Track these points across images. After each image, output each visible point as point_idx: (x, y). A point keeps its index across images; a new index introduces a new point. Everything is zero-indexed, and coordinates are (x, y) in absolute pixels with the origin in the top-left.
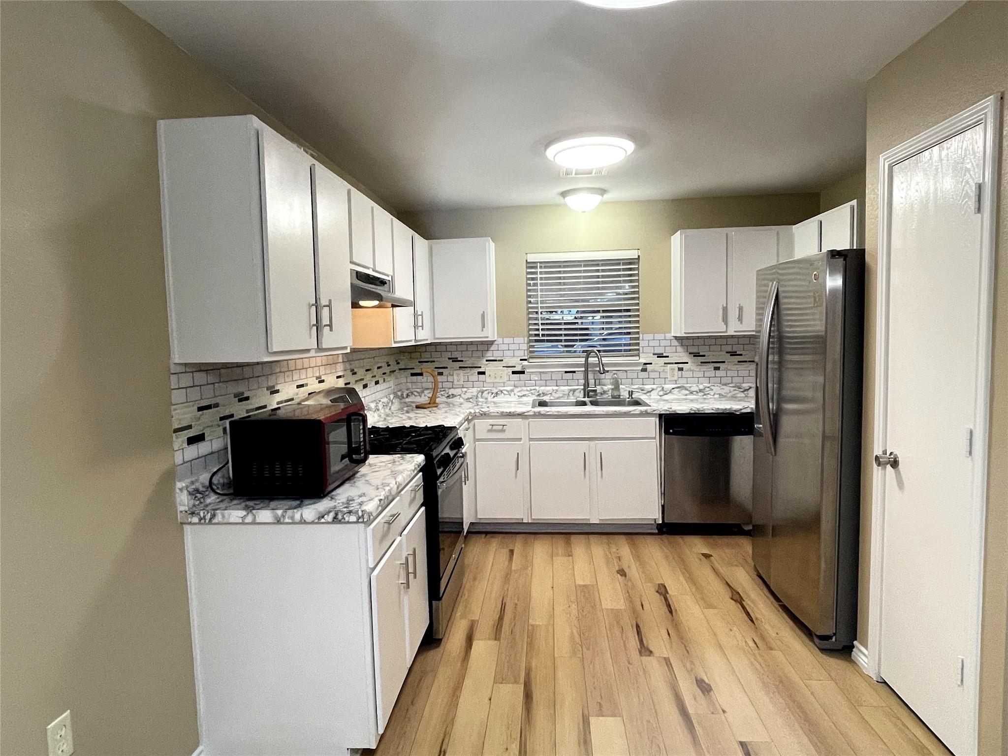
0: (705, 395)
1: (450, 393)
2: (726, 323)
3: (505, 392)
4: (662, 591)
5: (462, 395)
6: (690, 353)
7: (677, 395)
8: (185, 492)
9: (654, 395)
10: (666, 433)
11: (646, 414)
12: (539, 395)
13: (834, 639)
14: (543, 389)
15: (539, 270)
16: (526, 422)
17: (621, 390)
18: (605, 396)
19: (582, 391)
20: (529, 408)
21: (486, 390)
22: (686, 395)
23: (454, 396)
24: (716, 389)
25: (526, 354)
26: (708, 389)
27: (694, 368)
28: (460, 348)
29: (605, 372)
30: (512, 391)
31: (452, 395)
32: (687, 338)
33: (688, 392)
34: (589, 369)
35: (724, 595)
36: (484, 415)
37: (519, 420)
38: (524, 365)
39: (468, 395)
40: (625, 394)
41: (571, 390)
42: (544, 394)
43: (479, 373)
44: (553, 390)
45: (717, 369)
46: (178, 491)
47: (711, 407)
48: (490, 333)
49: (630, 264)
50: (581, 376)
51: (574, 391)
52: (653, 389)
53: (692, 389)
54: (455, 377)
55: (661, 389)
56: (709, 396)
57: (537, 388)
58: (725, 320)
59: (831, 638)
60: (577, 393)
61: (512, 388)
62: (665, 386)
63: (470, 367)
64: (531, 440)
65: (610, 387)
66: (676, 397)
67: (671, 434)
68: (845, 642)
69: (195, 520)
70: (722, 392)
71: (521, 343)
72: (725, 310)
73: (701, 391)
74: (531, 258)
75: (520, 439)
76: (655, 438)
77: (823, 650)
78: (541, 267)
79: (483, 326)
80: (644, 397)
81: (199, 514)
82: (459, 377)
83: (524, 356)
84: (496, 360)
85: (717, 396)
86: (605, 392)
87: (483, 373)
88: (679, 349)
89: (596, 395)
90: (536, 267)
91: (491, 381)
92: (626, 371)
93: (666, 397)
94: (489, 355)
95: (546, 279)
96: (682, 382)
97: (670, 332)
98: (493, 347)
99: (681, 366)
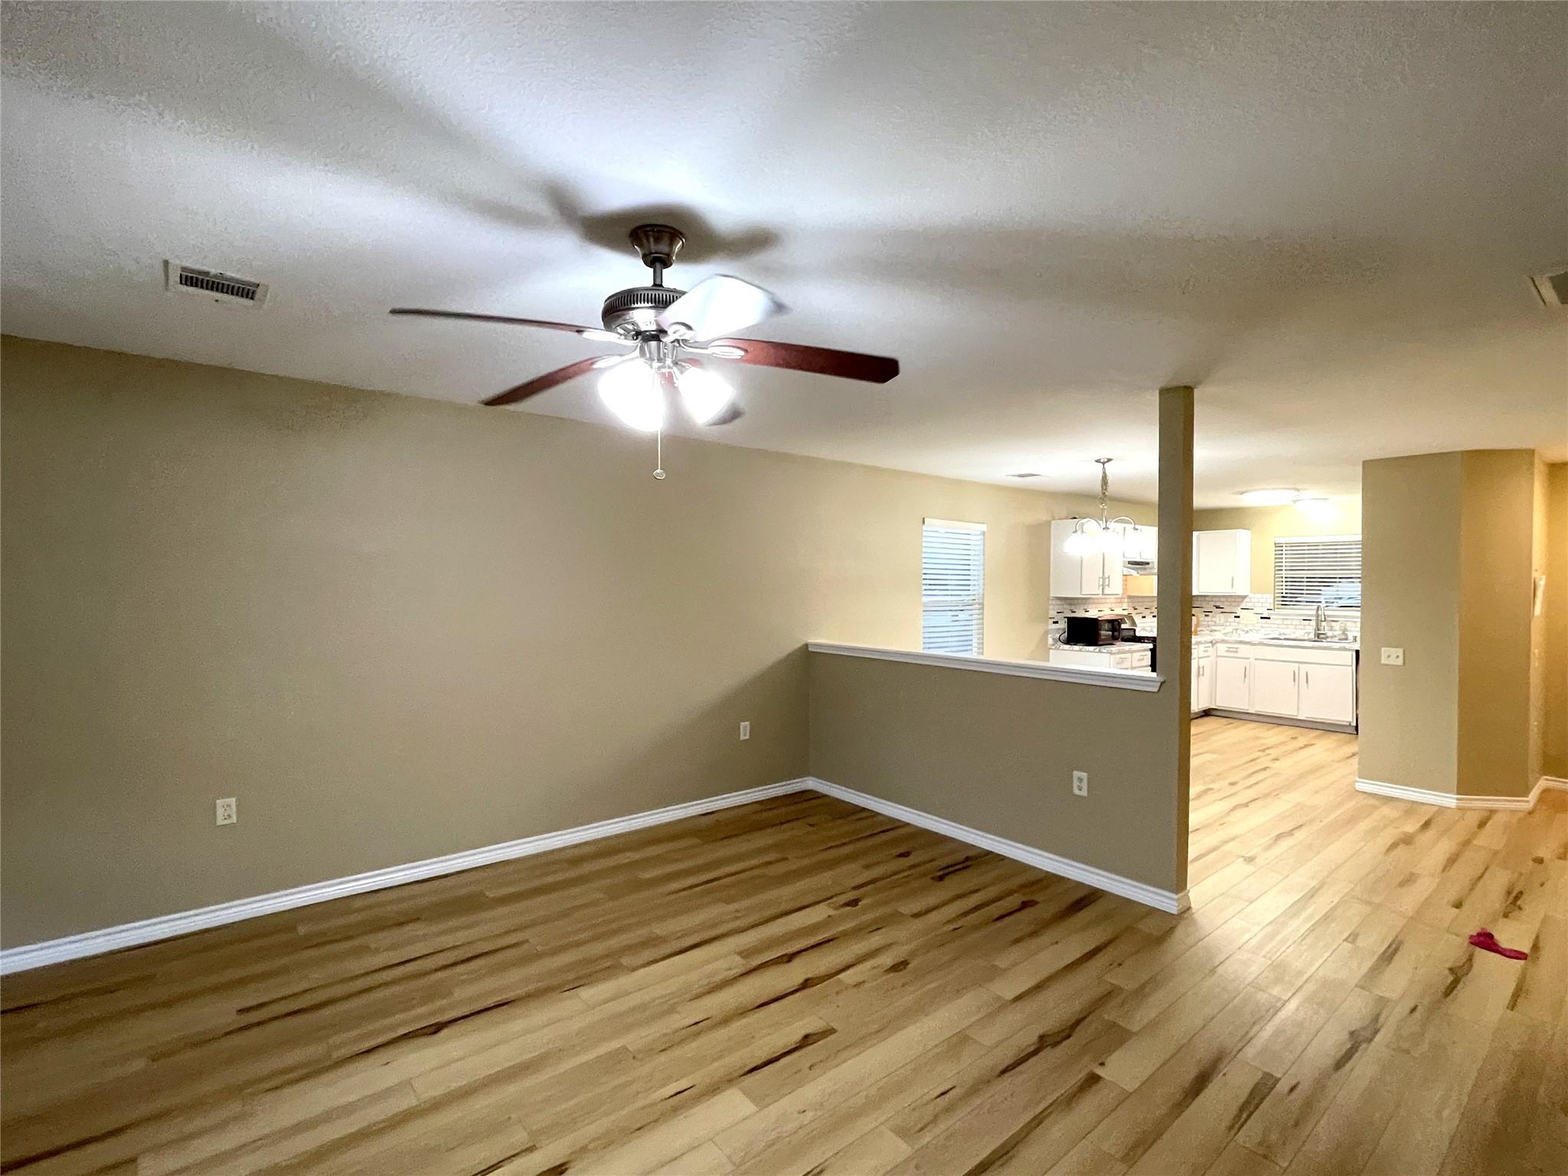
8: (1053, 640)
11: (1344, 649)
12: (1276, 634)
14: (1284, 630)
15: (1285, 549)
17: (1348, 635)
19: (1314, 634)
21: (1239, 629)
28: (1222, 599)
34: (1319, 619)
36: (1224, 641)
37: (1252, 647)
38: (1270, 613)
40: (1350, 638)
41: (1306, 633)
43: (1235, 617)
44: (1292, 632)
46: (1049, 638)
50: (1314, 623)
51: (1309, 633)
54: (1217, 618)
57: (1278, 629)
60: (1311, 635)
61: (1259, 628)
63: (1228, 612)
65: (1340, 632)
71: (1269, 598)
74: (1278, 540)
75: (1248, 659)
76: (1351, 666)
78: (1286, 546)
83: (1271, 606)
84: (1248, 609)
86: (1334, 636)
87: (1239, 617)
89: (1326, 637)
90: (1283, 547)
91: (1244, 622)
94: (1243, 605)
95: (1288, 554)
98: (1247, 600)
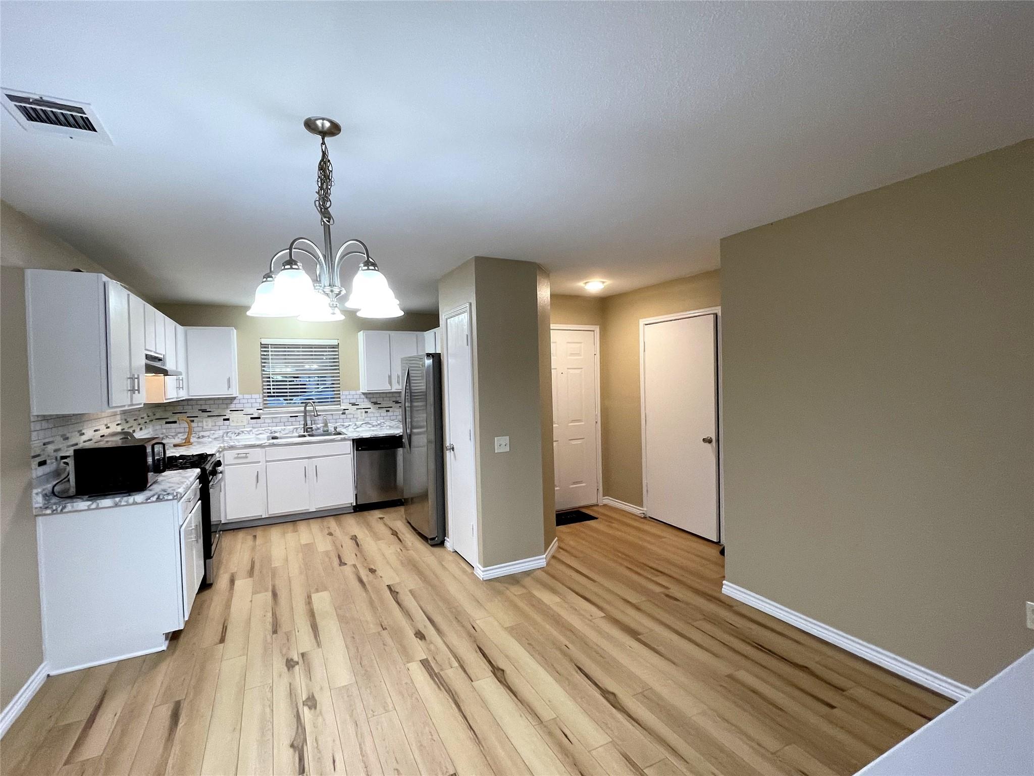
0: (381, 427)
1: (200, 435)
2: (391, 385)
3: (245, 432)
4: (354, 538)
5: (211, 436)
6: (372, 403)
7: (365, 427)
8: (40, 495)
9: (350, 429)
10: (357, 450)
11: (344, 439)
12: (271, 433)
13: (436, 539)
14: (274, 429)
15: (270, 349)
16: (264, 450)
17: (329, 427)
18: (319, 431)
19: (303, 429)
20: (266, 441)
21: (230, 431)
22: (370, 428)
23: (203, 437)
24: (388, 423)
25: (261, 405)
26: (382, 423)
27: (374, 411)
28: (208, 402)
29: (318, 415)
30: (251, 431)
31: (202, 436)
32: (370, 393)
33: (370, 426)
34: (307, 414)
35: (388, 533)
36: (232, 448)
37: (258, 449)
38: (260, 413)
39: (216, 436)
40: (331, 429)
41: (295, 428)
42: (275, 432)
43: (225, 420)
44: (282, 429)
45: (388, 411)
46: (34, 495)
47: (382, 433)
48: (234, 392)
49: (333, 348)
50: (302, 419)
51: (297, 429)
52: (350, 425)
53: (374, 424)
54: (204, 423)
55: (354, 425)
56: (384, 427)
57: (270, 428)
58: (390, 383)
59: (435, 538)
60: (299, 430)
61: (251, 429)
62: (357, 423)
63: (216, 416)
64: (267, 461)
65: (322, 425)
66: (364, 429)
67: (360, 450)
68: (441, 539)
69: (49, 511)
70: (391, 425)
71: (257, 398)
72: (390, 377)
73: (379, 424)
74: (264, 341)
75: (259, 462)
76: (350, 454)
77: (433, 546)
78: (271, 348)
79: (229, 387)
80: (344, 430)
81: (52, 508)
82: (208, 423)
83: (260, 406)
84: (238, 410)
85: (388, 427)
86: (318, 429)
87: (228, 420)
88: (366, 400)
89: (312, 431)
90: (268, 348)
91: (235, 425)
92: (332, 414)
93: (358, 429)
94: (233, 407)
95: (275, 355)
96: (367, 420)
97: (359, 390)
98: (235, 401)
99: (367, 410)
